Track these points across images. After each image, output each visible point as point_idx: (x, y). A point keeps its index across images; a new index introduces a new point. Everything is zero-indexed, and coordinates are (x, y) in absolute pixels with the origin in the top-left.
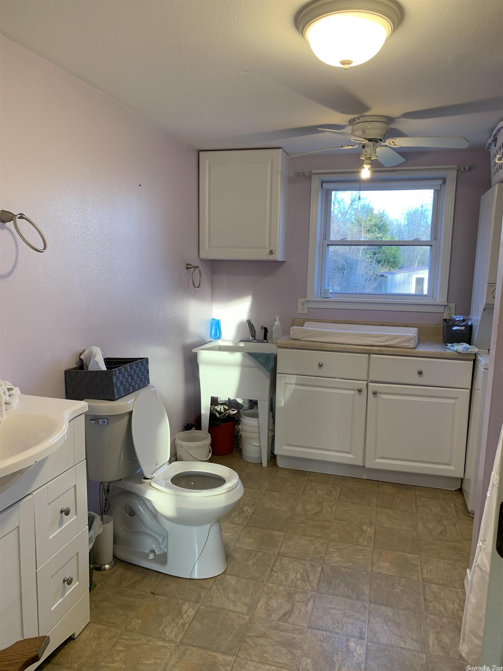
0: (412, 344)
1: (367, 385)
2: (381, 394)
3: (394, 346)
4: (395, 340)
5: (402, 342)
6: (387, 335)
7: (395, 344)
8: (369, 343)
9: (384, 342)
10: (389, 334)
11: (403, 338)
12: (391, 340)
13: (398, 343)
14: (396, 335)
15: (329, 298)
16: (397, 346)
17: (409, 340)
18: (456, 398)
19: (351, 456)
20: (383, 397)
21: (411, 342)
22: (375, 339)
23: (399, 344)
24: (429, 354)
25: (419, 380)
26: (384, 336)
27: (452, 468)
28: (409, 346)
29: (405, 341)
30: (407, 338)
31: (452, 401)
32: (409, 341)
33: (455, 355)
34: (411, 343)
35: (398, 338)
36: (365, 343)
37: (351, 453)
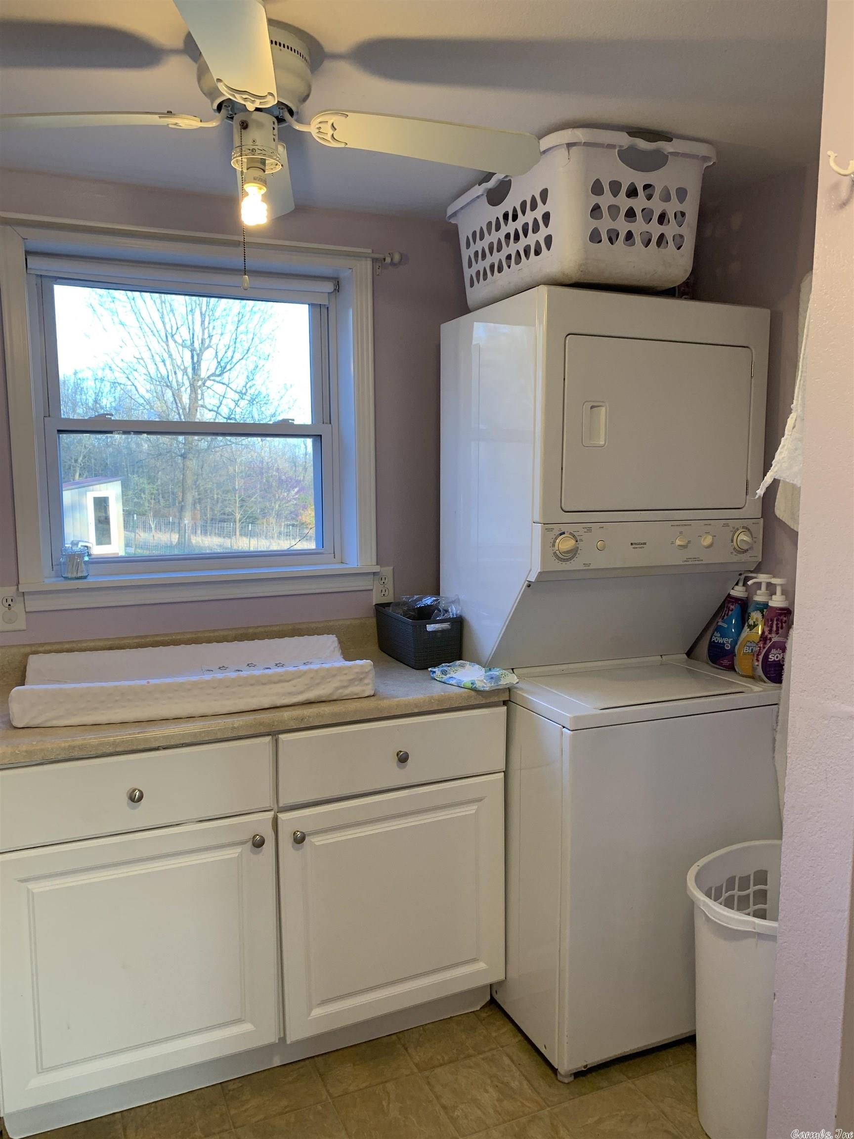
0: (370, 687)
1: (275, 820)
2: (312, 837)
3: (330, 699)
4: (330, 682)
5: (345, 684)
6: (305, 673)
7: (331, 694)
8: (266, 702)
9: (301, 693)
10: (310, 670)
11: (346, 674)
12: (318, 684)
13: (337, 688)
14: (328, 670)
15: (85, 577)
16: (335, 697)
17: (362, 676)
18: (479, 800)
19: (247, 1027)
20: (317, 844)
21: (366, 681)
22: (278, 688)
23: (340, 691)
24: (416, 706)
25: (400, 776)
26: (300, 677)
27: (481, 965)
28: (363, 691)
29: (351, 682)
30: (357, 673)
31: (471, 809)
32: (361, 680)
33: (469, 697)
34: (367, 684)
35: (334, 676)
36: (254, 703)
37: (244, 1020)
